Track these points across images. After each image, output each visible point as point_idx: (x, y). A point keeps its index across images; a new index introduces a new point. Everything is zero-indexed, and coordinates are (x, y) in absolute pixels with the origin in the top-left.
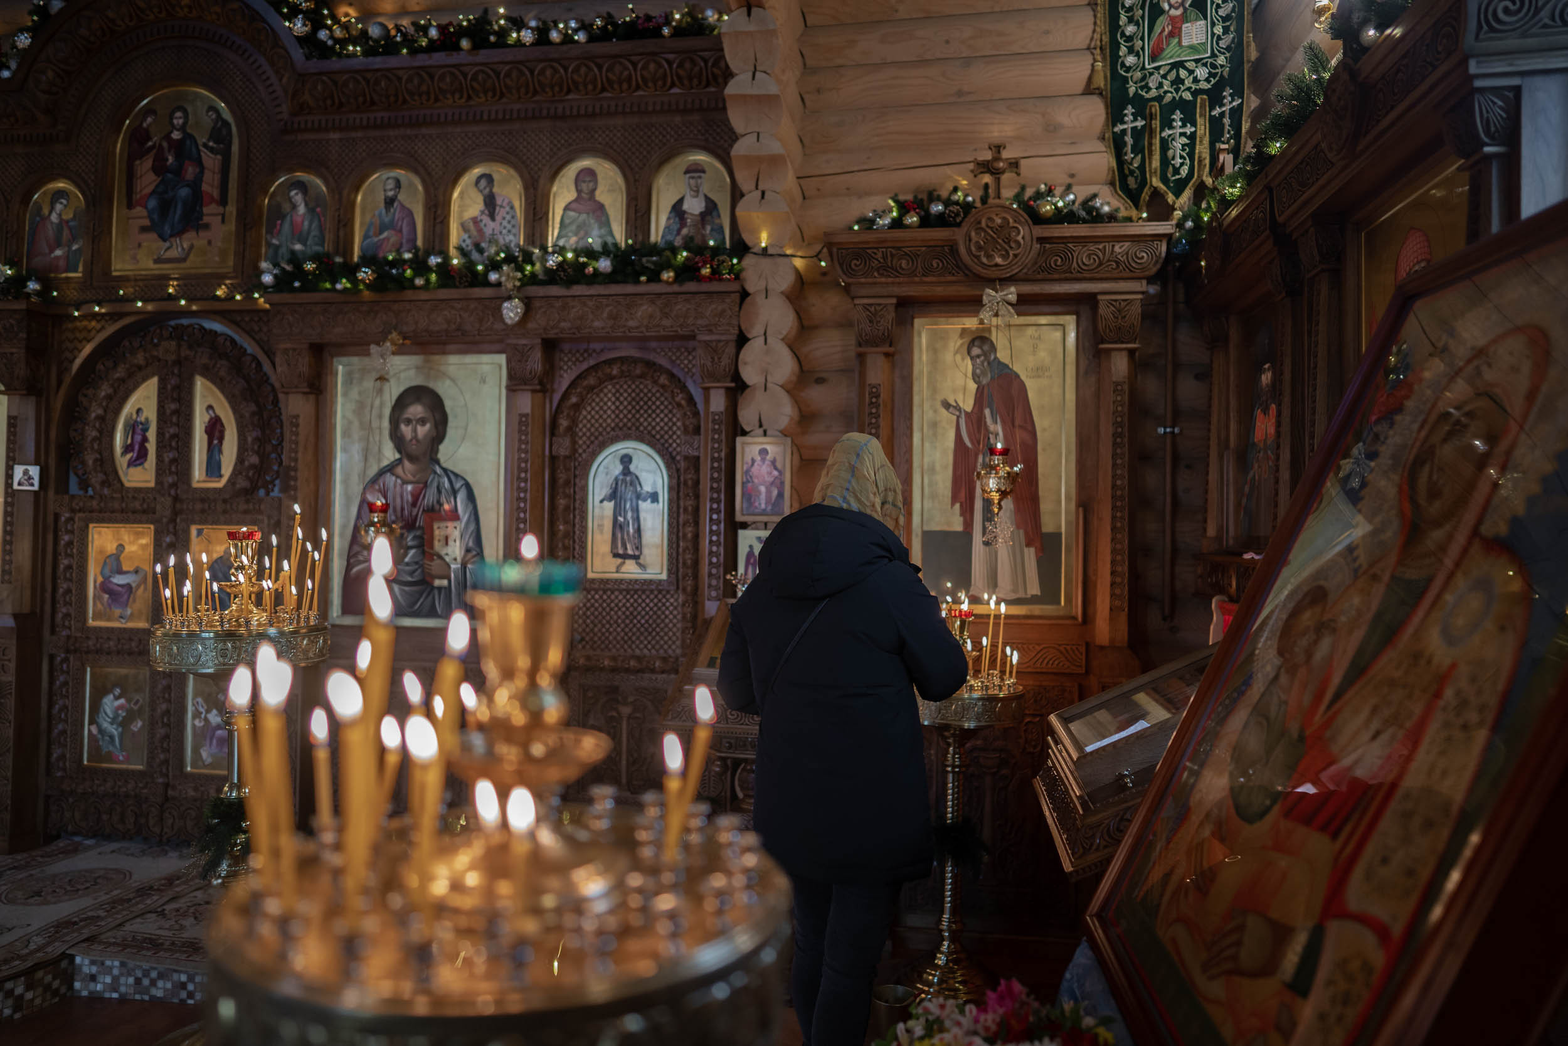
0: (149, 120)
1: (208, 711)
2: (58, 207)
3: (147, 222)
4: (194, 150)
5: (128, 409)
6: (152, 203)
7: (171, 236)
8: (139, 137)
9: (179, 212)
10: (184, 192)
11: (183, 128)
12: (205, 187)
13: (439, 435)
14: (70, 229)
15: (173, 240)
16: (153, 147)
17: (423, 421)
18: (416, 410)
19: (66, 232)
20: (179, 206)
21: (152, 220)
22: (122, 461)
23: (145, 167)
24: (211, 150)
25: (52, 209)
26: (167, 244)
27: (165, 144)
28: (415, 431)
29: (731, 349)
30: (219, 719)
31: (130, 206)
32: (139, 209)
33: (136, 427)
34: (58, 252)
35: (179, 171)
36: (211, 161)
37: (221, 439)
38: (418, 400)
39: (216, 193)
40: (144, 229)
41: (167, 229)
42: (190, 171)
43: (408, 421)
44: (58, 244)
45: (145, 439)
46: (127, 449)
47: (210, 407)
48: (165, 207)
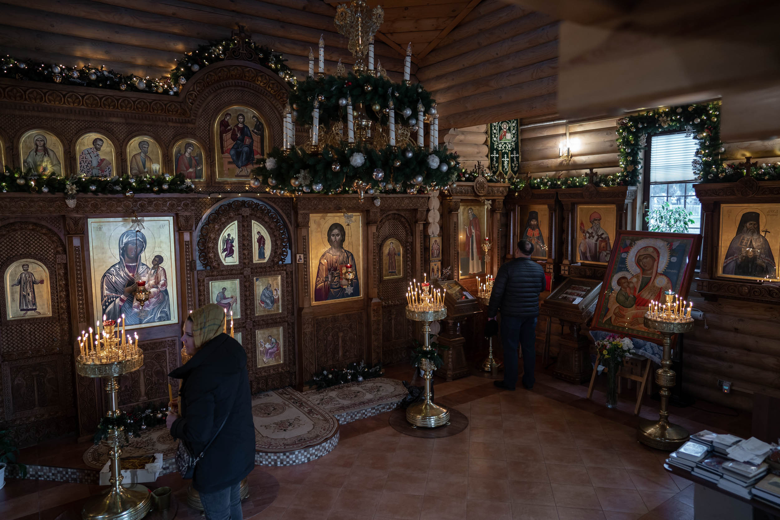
0: (228, 118)
1: (265, 344)
2: (189, 150)
3: (231, 160)
4: (248, 132)
5: (224, 234)
6: (233, 152)
7: (242, 166)
8: (224, 124)
9: (244, 157)
10: (246, 149)
11: (243, 123)
12: (254, 148)
13: (343, 240)
14: (196, 160)
15: (243, 168)
16: (231, 129)
17: (338, 235)
18: (336, 231)
19: (194, 161)
20: (244, 154)
21: (233, 159)
22: (222, 255)
23: (227, 136)
24: (256, 133)
25: (186, 151)
26: (241, 169)
27: (236, 129)
28: (336, 238)
29: (425, 213)
30: (270, 346)
31: (223, 153)
32: (227, 154)
33: (229, 242)
34: (191, 170)
35: (243, 140)
36: (256, 138)
37: (264, 244)
38: (336, 228)
39: (259, 151)
40: (230, 163)
41: (240, 163)
42: (247, 141)
43: (333, 235)
44: (191, 167)
45: (232, 246)
46: (224, 250)
47: (259, 233)
48: (238, 154)
